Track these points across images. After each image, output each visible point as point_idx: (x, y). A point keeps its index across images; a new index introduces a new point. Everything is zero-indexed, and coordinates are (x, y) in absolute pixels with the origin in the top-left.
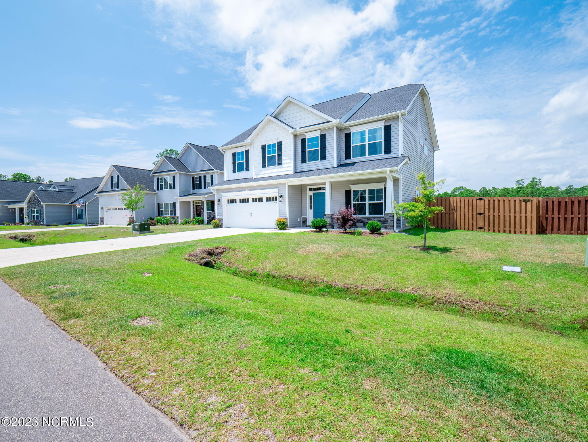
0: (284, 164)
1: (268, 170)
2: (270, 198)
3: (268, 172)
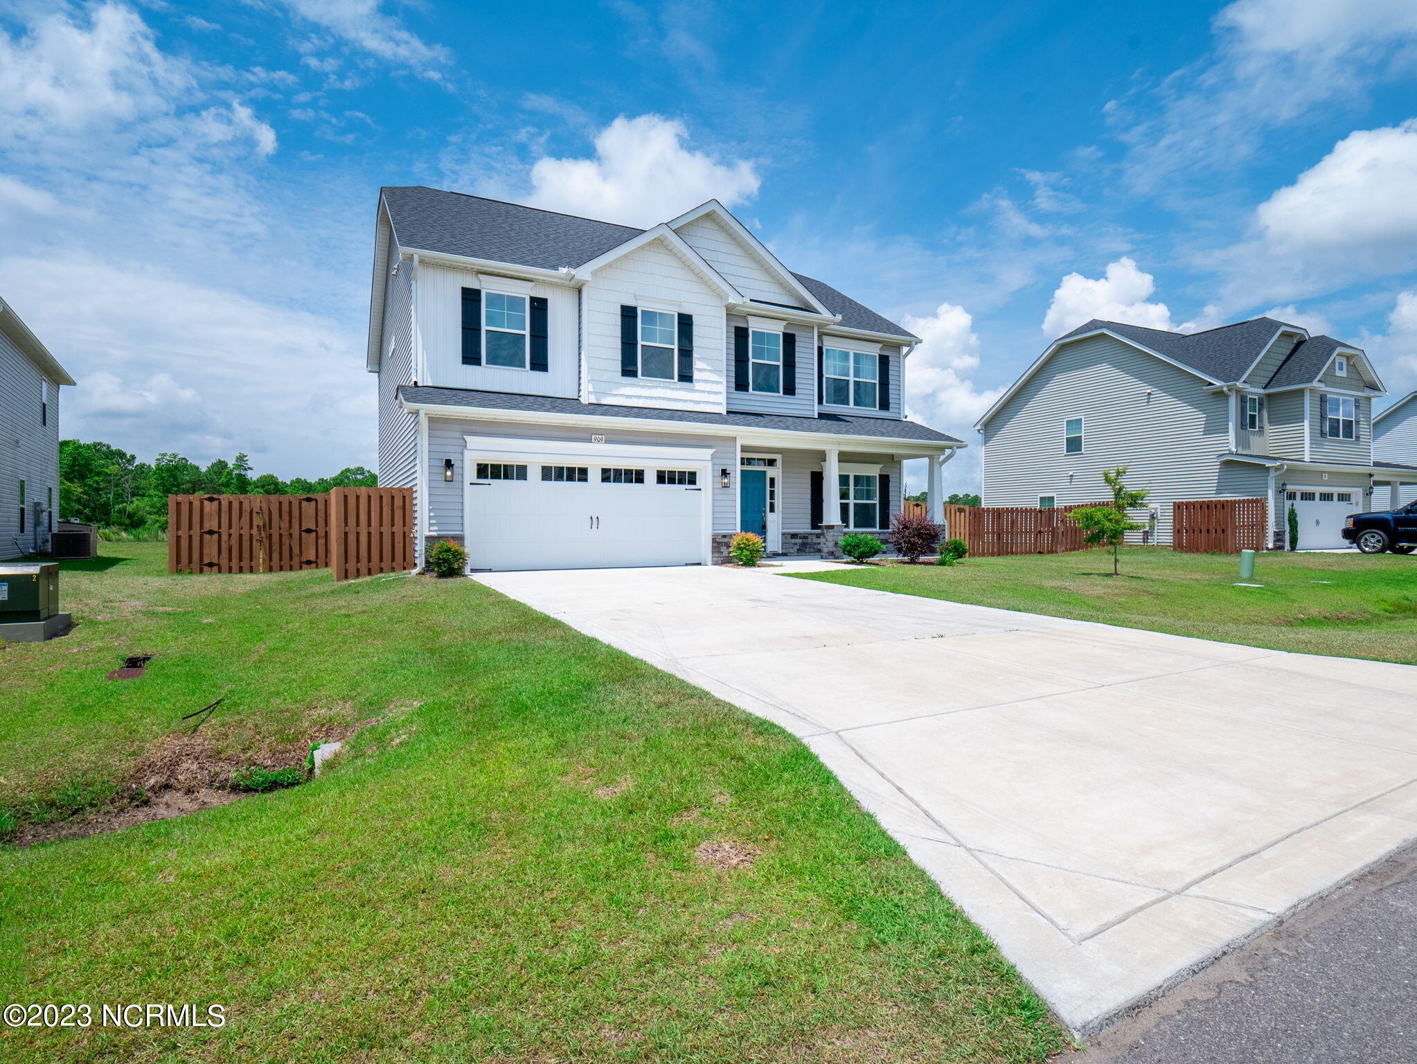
0: (699, 381)
1: (643, 387)
2: (672, 473)
3: (646, 392)
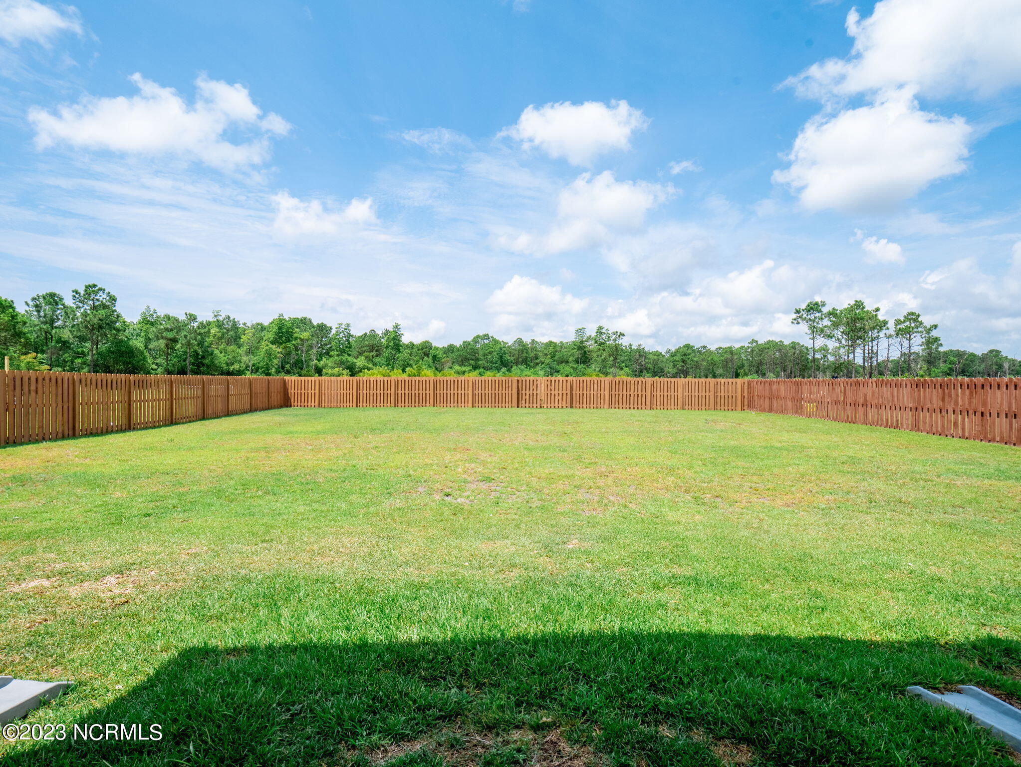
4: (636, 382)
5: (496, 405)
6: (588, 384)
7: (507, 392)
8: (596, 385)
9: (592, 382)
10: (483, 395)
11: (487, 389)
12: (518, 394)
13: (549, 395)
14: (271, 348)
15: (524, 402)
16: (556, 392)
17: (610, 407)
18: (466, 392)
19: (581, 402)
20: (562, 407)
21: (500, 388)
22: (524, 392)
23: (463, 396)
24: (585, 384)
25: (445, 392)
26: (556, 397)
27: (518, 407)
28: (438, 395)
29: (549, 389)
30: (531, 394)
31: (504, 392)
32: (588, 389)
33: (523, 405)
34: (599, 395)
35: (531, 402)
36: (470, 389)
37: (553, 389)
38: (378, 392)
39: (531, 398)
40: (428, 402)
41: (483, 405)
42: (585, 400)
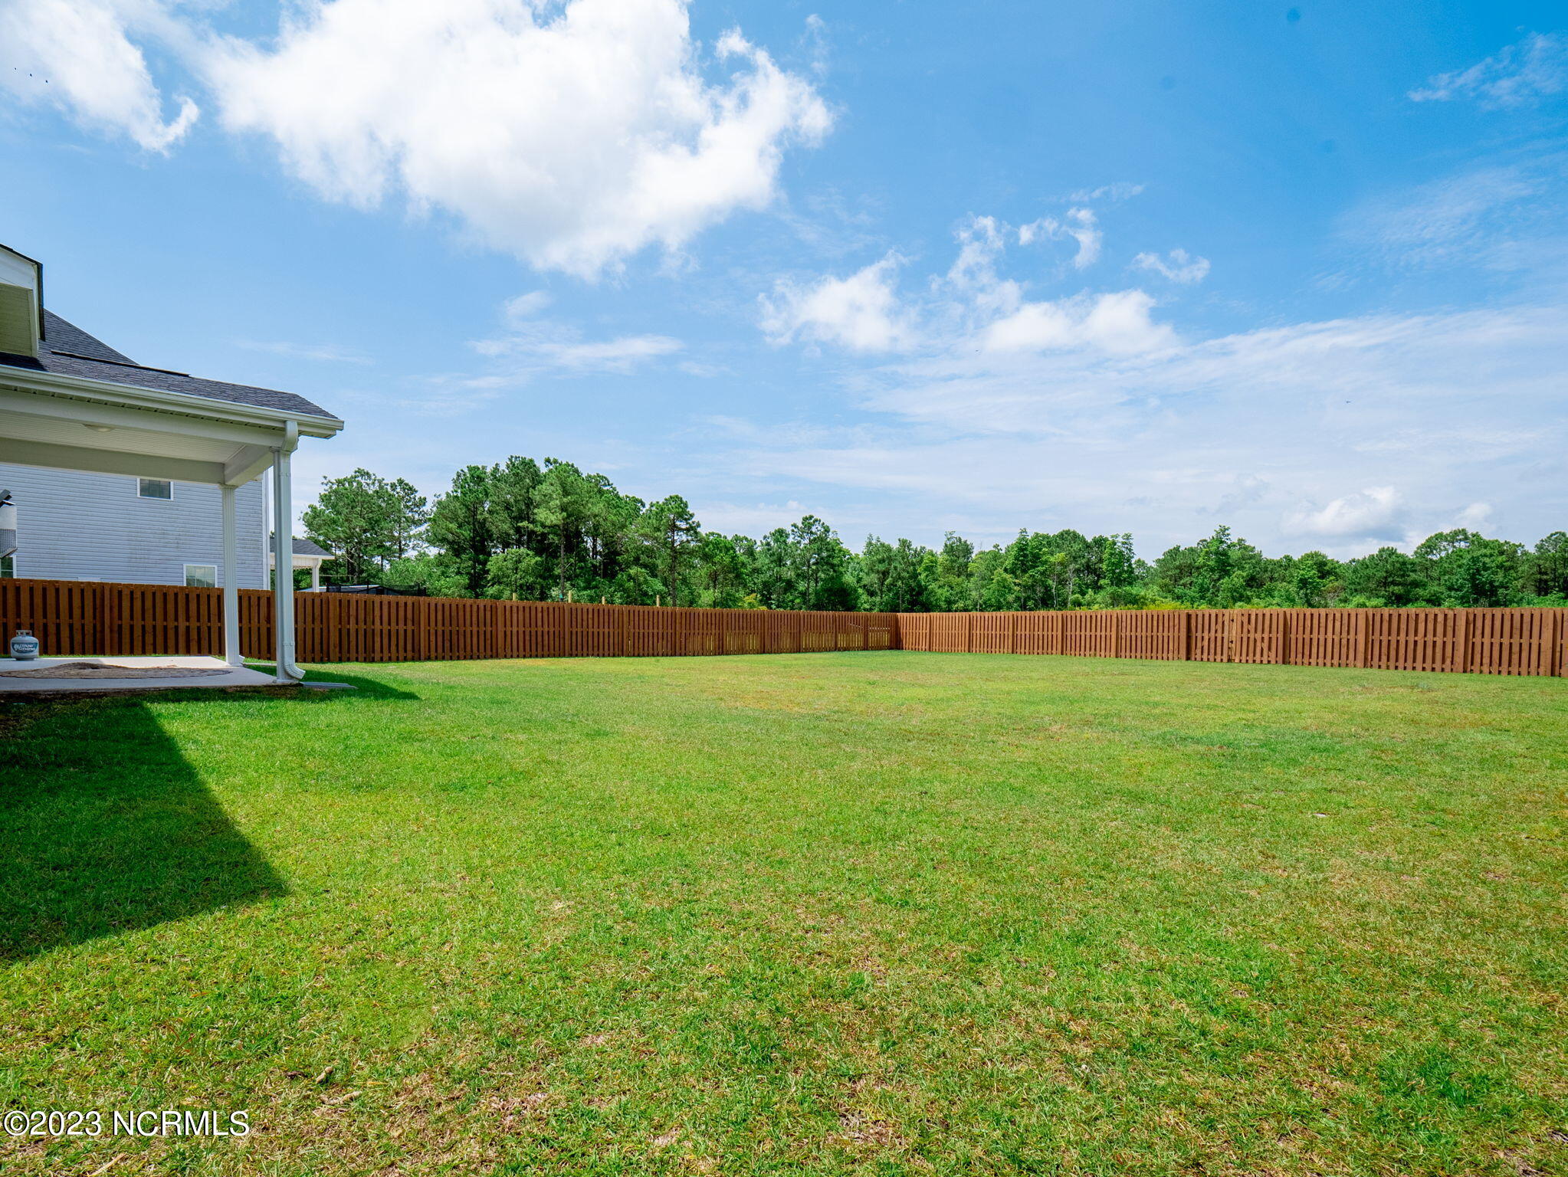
4: (1431, 618)
5: (1154, 654)
6: (1323, 620)
7: (1171, 634)
8: (1338, 624)
9: (1331, 618)
10: (1134, 638)
11: (1139, 629)
12: (1189, 638)
13: (1245, 639)
14: (1005, 580)
15: (1199, 651)
16: (1258, 636)
17: (1366, 664)
18: (1108, 634)
19: (1307, 652)
20: (1269, 662)
21: (1161, 628)
22: (1199, 634)
23: (1103, 639)
24: (1315, 621)
25: (1078, 633)
26: (1259, 644)
27: (1188, 659)
28: (1069, 638)
29: (1245, 630)
30: (1213, 639)
31: (1166, 634)
32: (1322, 630)
33: (1198, 657)
34: (1344, 642)
35: (1212, 651)
36: (1114, 629)
37: (1252, 631)
38: (994, 632)
39: (1212, 645)
40: (1054, 648)
41: (1133, 654)
42: (1314, 650)
